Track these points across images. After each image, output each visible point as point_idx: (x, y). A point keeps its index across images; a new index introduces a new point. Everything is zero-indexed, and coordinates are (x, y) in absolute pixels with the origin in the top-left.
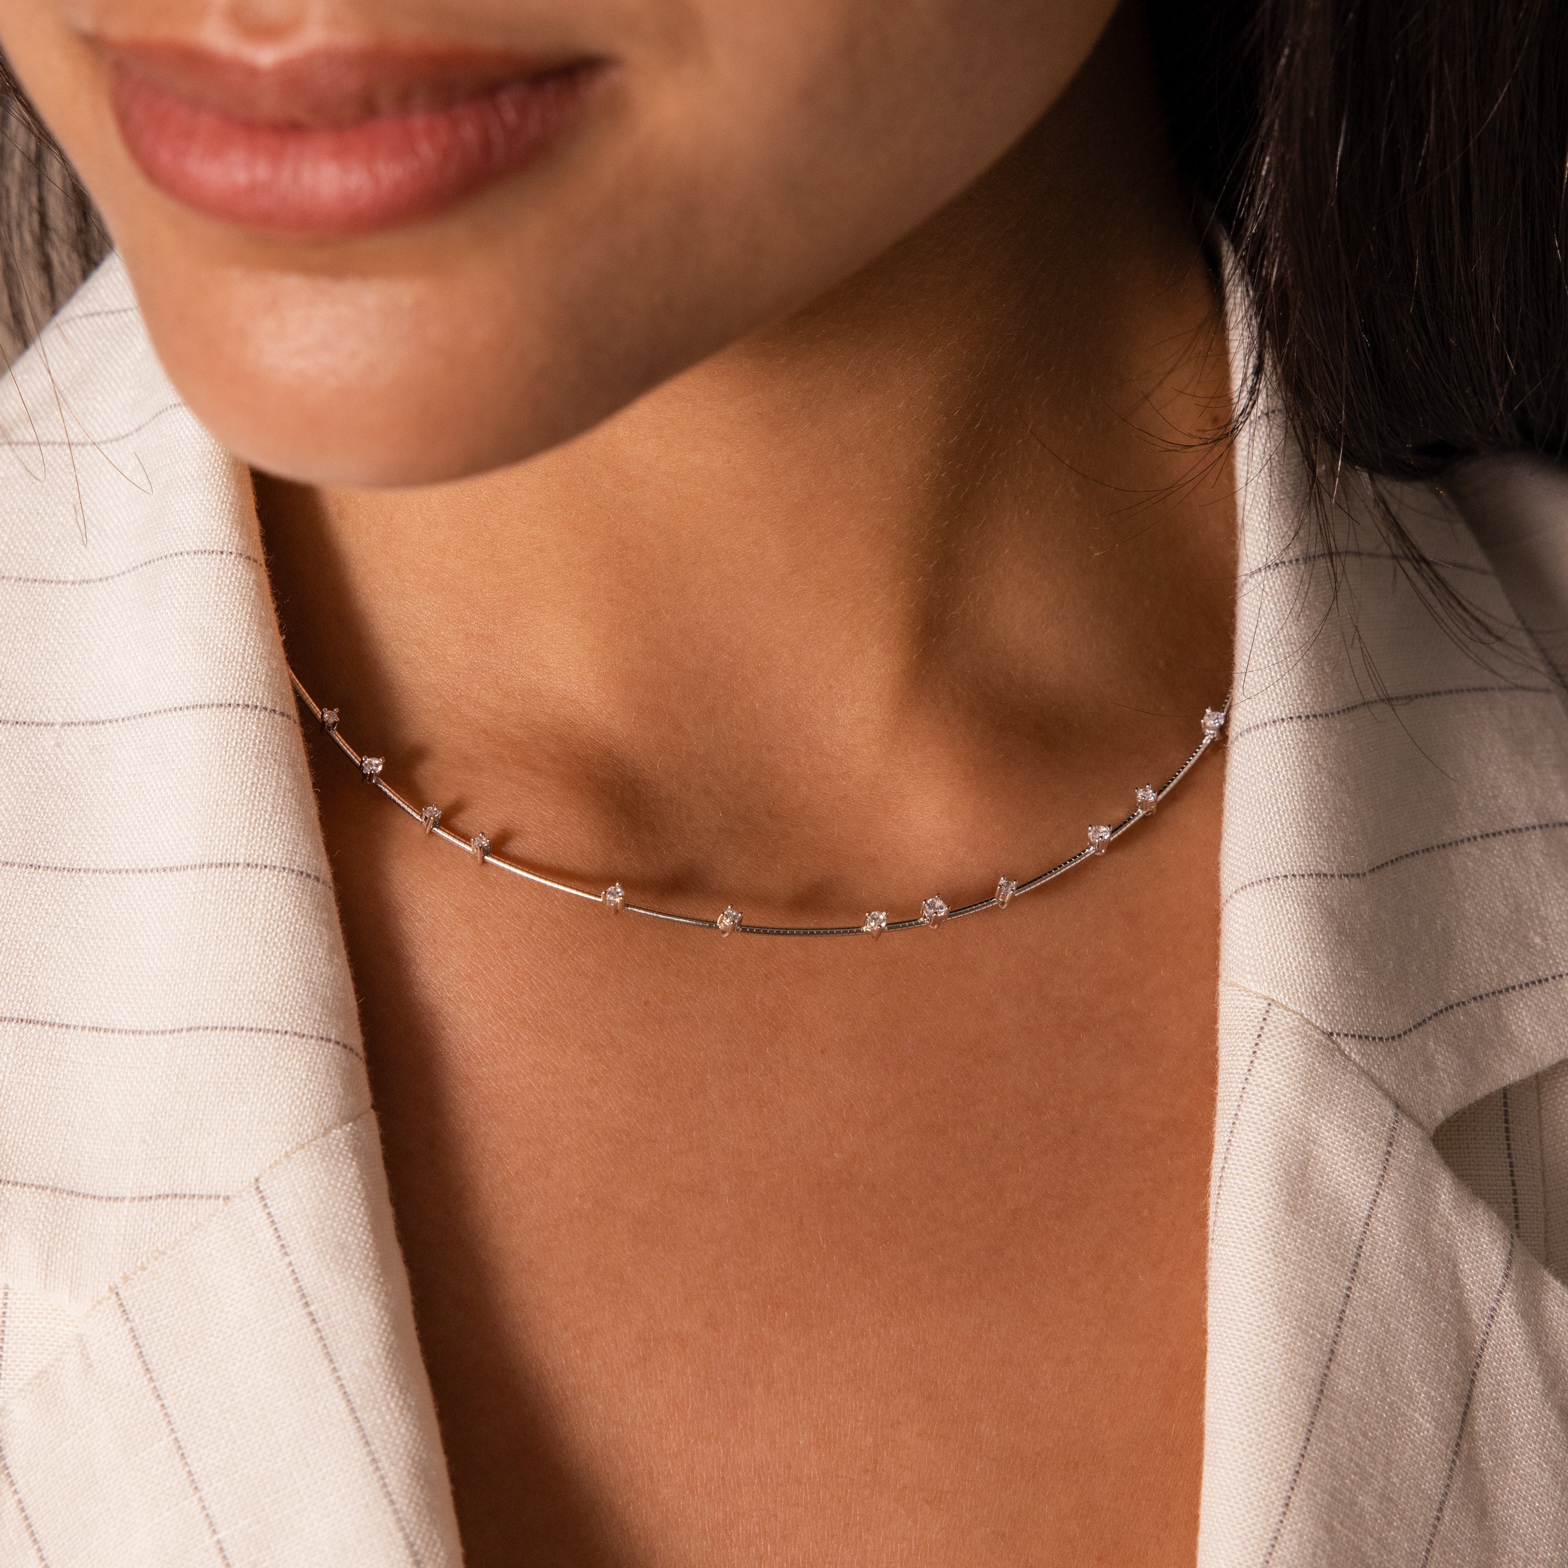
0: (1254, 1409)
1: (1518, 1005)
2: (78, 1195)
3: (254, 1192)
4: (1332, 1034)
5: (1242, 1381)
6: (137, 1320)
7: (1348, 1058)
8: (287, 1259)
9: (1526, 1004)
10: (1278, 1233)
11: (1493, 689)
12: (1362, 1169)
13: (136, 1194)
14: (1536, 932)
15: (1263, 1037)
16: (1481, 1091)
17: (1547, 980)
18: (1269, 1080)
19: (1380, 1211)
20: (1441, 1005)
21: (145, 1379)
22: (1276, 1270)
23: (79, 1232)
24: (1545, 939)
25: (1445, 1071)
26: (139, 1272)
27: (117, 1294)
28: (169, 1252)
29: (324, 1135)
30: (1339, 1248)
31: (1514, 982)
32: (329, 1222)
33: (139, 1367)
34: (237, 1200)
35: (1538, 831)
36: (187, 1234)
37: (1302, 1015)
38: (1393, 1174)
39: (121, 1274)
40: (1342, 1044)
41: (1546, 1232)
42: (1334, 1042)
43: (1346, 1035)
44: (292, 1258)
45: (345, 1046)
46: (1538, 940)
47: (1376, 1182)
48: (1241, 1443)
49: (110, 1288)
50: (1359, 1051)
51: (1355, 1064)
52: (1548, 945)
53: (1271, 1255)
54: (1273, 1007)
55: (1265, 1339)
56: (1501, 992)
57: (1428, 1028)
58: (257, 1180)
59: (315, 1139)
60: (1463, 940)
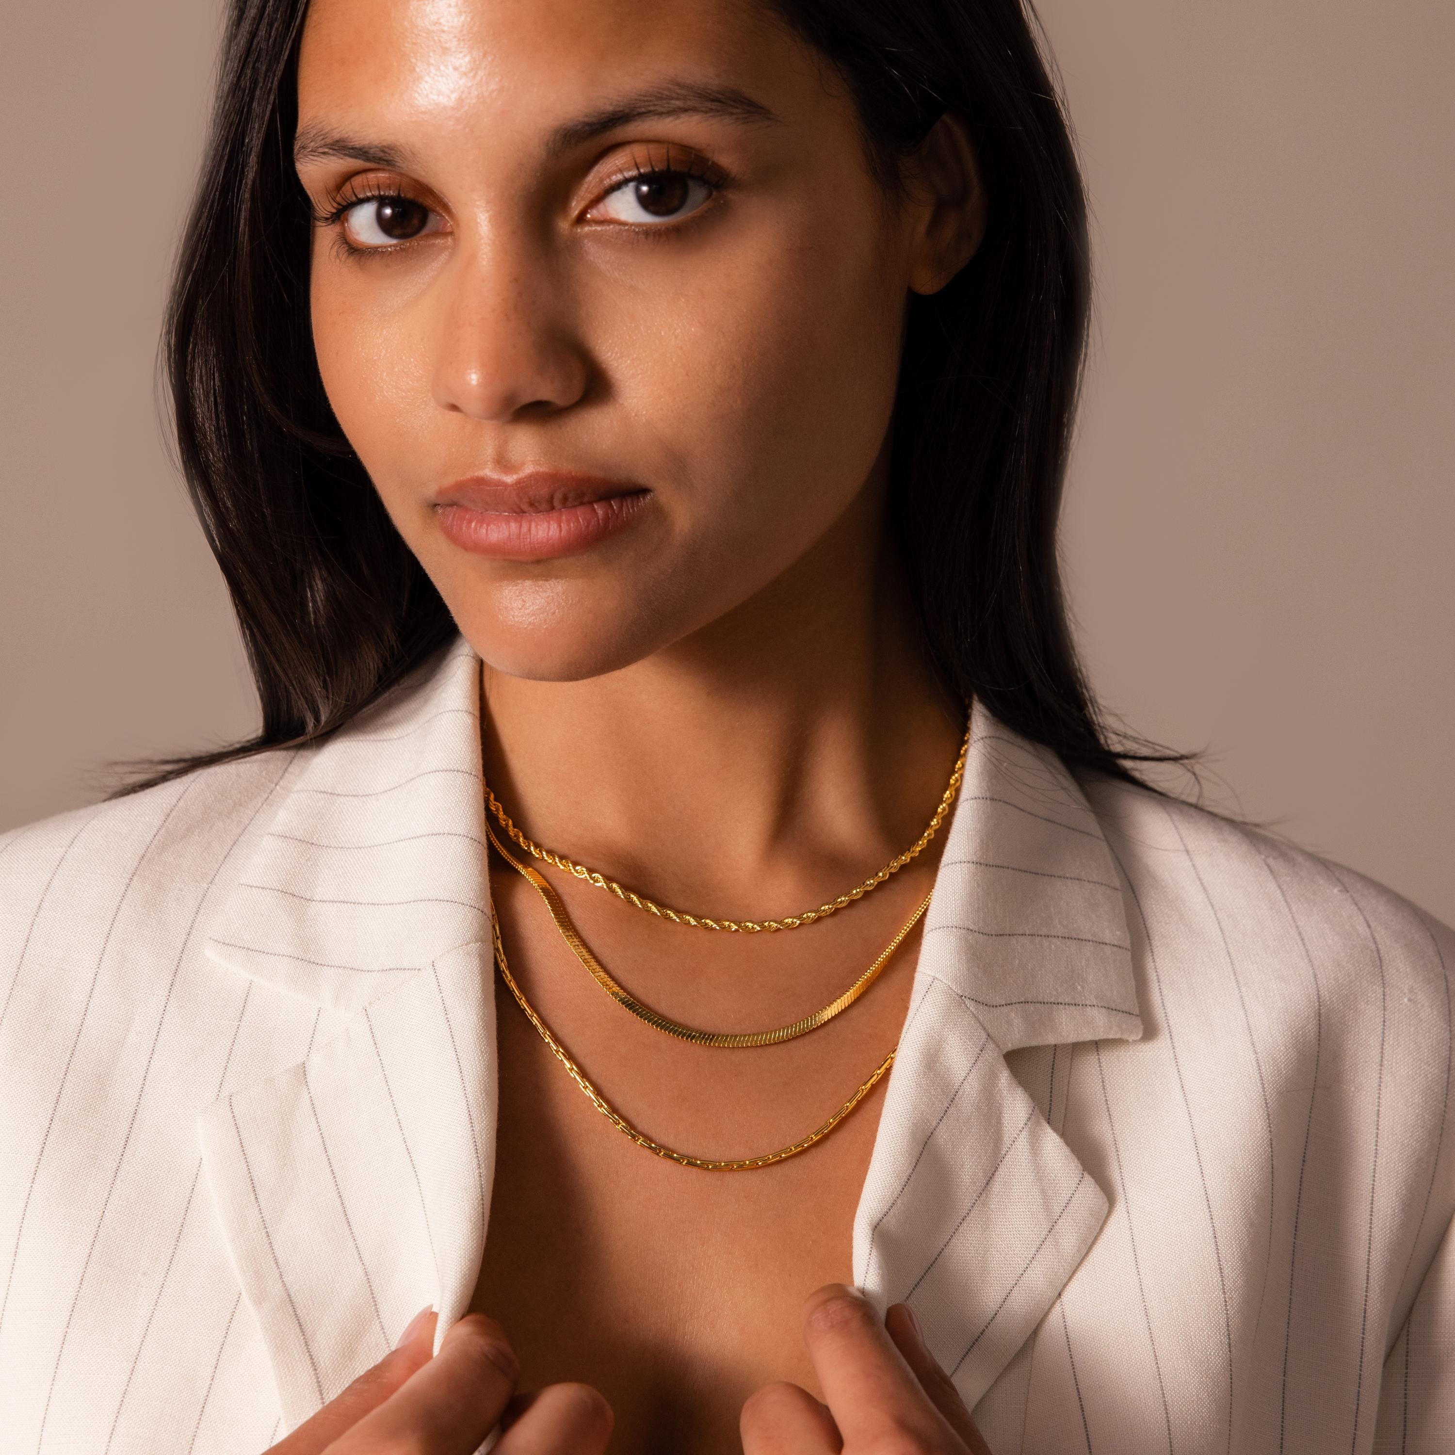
0: (894, 1147)
1: (1062, 1011)
2: (355, 969)
3: (431, 966)
4: (962, 996)
5: (890, 1135)
6: (373, 1022)
7: (969, 1009)
8: (441, 995)
9: (1066, 1012)
10: (920, 1076)
11: (1085, 880)
12: (965, 1058)
13: (381, 968)
14: (1079, 983)
15: (929, 993)
16: (1034, 1043)
17: (1079, 1005)
18: (928, 1010)
19: (970, 1079)
20: (1023, 999)
21: (374, 1048)
22: (916, 1091)
23: (353, 985)
24: (1083, 988)
25: (1017, 1027)
26: (377, 1001)
27: (366, 1010)
28: (391, 992)
29: (466, 945)
30: (947, 1090)
31: (1063, 1001)
32: (462, 980)
33: (372, 1043)
34: (423, 970)
35: (1091, 943)
36: (400, 985)
37: (949, 986)
38: (979, 1064)
39: (369, 1001)
40: (967, 1002)
41: (1064, 1122)
42: (962, 1000)
43: (969, 998)
44: (443, 995)
45: (482, 912)
46: (1079, 987)
47: (971, 1065)
48: (886, 1161)
49: (363, 1007)
50: (974, 1006)
51: (971, 1011)
52: (1083, 991)
53: (914, 1084)
54: (935, 980)
55: (905, 1118)
56: (1054, 1003)
57: (1014, 1007)
58: (433, 962)
59: (462, 946)
60: (1041, 976)
